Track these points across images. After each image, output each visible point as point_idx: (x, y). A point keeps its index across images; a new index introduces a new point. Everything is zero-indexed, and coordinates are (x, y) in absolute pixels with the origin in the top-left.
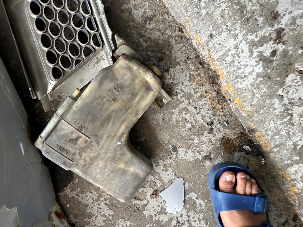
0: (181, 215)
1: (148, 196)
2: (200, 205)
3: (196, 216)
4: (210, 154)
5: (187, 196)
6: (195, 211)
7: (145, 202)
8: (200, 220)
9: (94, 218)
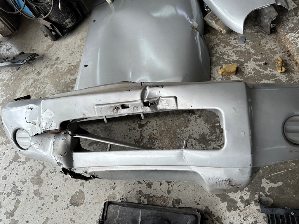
0: (243, 45)
1: (232, 39)
2: (250, 43)
3: (248, 46)
4: (258, 31)
5: (246, 41)
6: (248, 44)
7: (231, 40)
8: (249, 47)
9: (213, 42)
